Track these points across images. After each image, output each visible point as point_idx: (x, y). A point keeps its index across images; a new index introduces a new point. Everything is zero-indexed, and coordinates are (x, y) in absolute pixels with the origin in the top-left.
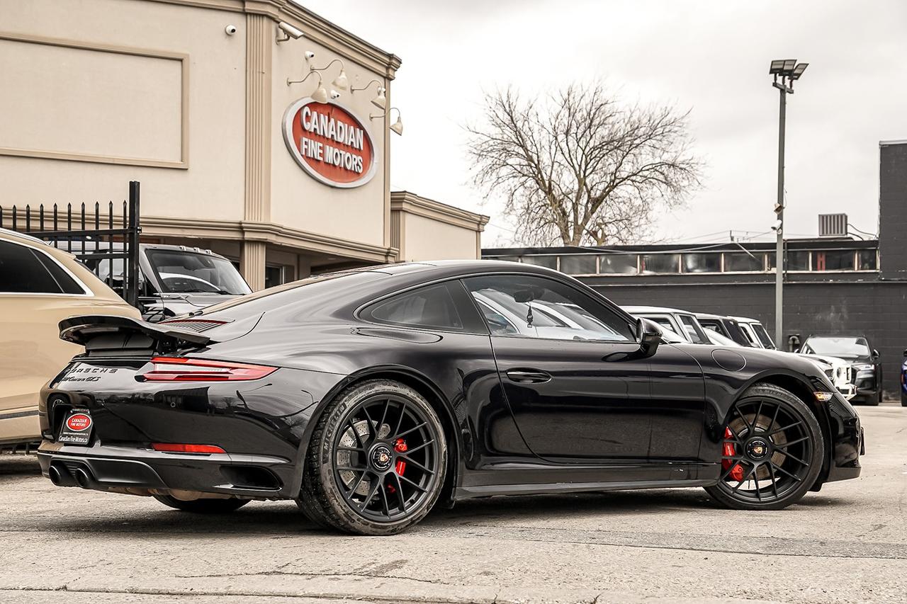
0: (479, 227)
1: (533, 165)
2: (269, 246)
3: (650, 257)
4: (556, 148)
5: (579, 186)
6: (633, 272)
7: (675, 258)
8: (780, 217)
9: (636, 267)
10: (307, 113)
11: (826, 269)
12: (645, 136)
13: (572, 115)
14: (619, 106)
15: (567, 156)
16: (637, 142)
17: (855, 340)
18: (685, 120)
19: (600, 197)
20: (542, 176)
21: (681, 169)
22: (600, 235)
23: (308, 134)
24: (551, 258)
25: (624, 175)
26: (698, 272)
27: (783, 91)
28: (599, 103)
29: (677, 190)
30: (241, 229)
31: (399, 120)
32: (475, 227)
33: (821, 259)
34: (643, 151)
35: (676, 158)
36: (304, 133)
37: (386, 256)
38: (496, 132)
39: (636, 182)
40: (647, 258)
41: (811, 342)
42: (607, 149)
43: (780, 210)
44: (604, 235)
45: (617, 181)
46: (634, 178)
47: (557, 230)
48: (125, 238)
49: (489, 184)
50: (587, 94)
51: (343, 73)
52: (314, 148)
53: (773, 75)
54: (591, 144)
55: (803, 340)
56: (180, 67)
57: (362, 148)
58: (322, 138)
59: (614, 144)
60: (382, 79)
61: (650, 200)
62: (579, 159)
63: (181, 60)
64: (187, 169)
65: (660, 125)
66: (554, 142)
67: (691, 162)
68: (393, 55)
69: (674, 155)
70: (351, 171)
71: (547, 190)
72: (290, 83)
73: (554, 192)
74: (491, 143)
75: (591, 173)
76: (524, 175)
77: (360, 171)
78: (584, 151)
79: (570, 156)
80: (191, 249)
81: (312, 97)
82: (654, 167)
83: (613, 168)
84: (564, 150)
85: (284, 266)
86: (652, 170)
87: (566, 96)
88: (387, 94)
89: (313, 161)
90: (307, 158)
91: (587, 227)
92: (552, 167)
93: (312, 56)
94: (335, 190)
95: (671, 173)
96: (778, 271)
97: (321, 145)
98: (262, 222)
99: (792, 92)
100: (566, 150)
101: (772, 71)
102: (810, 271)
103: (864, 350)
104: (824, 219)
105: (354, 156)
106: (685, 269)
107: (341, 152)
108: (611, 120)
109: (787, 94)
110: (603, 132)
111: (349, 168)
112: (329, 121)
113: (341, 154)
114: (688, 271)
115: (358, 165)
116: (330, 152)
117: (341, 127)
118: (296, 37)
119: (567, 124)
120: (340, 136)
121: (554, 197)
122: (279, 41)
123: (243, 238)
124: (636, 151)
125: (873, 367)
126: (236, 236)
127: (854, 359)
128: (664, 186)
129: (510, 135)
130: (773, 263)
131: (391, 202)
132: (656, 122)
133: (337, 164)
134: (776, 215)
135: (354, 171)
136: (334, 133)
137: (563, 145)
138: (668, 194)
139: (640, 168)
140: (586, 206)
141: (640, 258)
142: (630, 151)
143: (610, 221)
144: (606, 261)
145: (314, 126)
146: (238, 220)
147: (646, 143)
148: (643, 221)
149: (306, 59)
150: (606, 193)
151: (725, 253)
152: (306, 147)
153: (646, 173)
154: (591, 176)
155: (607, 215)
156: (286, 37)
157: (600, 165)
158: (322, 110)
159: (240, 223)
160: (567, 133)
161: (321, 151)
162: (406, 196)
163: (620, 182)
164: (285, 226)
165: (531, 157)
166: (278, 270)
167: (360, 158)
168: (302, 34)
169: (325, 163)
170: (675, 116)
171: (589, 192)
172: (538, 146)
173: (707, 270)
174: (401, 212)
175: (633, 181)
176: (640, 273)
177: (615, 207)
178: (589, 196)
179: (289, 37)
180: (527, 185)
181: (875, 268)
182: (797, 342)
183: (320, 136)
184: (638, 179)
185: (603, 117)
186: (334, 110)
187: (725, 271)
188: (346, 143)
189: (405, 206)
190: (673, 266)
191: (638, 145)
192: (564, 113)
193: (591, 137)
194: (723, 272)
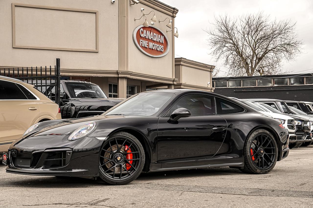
0: (211, 70)
1: (236, 46)
2: (128, 79)
3: (277, 79)
4: (244, 40)
5: (253, 53)
6: (270, 85)
7: (286, 79)
9: (272, 83)
10: (142, 30)
12: (278, 34)
13: (250, 27)
14: (268, 23)
15: (248, 42)
16: (275, 36)
18: (294, 27)
19: (261, 57)
20: (239, 50)
21: (292, 46)
22: (261, 72)
23: (143, 38)
24: (239, 81)
25: (269, 49)
26: (295, 85)
28: (260, 22)
29: (291, 54)
30: (117, 73)
31: (177, 32)
32: (210, 70)
34: (277, 40)
35: (290, 42)
36: (141, 38)
37: (173, 82)
38: (220, 34)
39: (275, 51)
40: (276, 80)
42: (263, 40)
44: (263, 71)
45: (267, 51)
46: (274, 50)
47: (244, 70)
48: (55, 79)
49: (219, 54)
50: (255, 19)
51: (155, 16)
52: (145, 43)
54: (258, 38)
56: (95, 15)
57: (163, 43)
58: (148, 39)
59: (266, 38)
60: (171, 17)
61: (280, 58)
62: (253, 43)
63: (95, 13)
64: (98, 52)
65: (283, 30)
66: (243, 38)
67: (296, 43)
68: (175, 8)
69: (289, 40)
70: (159, 51)
71: (241, 55)
72: (135, 20)
73: (243, 56)
74: (219, 39)
75: (257, 48)
76: (232, 50)
77: (163, 51)
78: (254, 40)
79: (249, 43)
80: (83, 82)
81: (143, 25)
82: (282, 45)
83: (265, 47)
84: (247, 40)
85: (136, 86)
86: (281, 47)
87: (247, 20)
88: (173, 23)
89: (144, 48)
90: (142, 47)
91: (256, 68)
92: (243, 47)
93: (144, 10)
94: (153, 58)
95: (288, 48)
97: (148, 42)
98: (125, 70)
100: (248, 40)
105: (160, 46)
106: (290, 84)
107: (155, 44)
108: (265, 28)
110: (262, 33)
111: (158, 50)
112: (150, 33)
113: (155, 45)
114: (292, 84)
115: (162, 49)
116: (151, 45)
117: (155, 35)
118: (137, 3)
119: (248, 30)
120: (155, 39)
121: (243, 58)
122: (131, 5)
123: (118, 76)
124: (275, 40)
126: (116, 76)
128: (285, 52)
129: (227, 36)
131: (175, 62)
132: (282, 29)
133: (154, 48)
135: (160, 51)
136: (152, 37)
137: (247, 38)
138: (287, 55)
139: (276, 46)
140: (256, 61)
141: (273, 80)
142: (272, 40)
143: (265, 66)
144: (260, 81)
145: (144, 35)
146: (116, 70)
147: (278, 36)
148: (277, 66)
149: (142, 11)
150: (263, 56)
151: (306, 77)
152: (142, 43)
153: (278, 48)
154: (257, 49)
155: (264, 64)
156: (133, 3)
157: (261, 45)
158: (148, 29)
159: (117, 71)
160: (248, 34)
161: (148, 44)
162: (182, 60)
163: (268, 52)
164: (134, 72)
165: (235, 43)
166: (134, 87)
167: (163, 46)
168: (139, 2)
169: (149, 48)
170: (290, 26)
171: (257, 56)
172: (237, 39)
173: (298, 84)
174: (180, 66)
175: (273, 51)
176: (273, 85)
177: (266, 61)
178: (257, 57)
179: (134, 3)
180: (233, 54)
183: (147, 39)
184: (276, 50)
185: (262, 27)
186: (152, 29)
187: (306, 84)
188: (157, 41)
189: (182, 63)
190: (286, 83)
191: (275, 38)
192: (247, 26)
193: (257, 35)
194: (305, 85)
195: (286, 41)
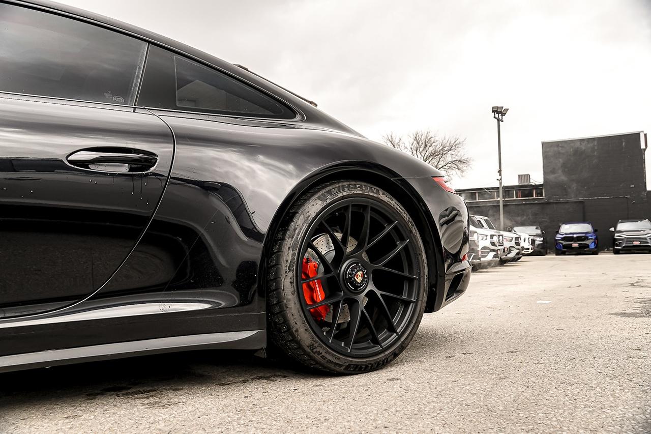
8: (500, 175)
11: (522, 197)
12: (448, 150)
13: (418, 143)
14: (437, 139)
16: (445, 152)
17: (535, 227)
18: (464, 143)
21: (464, 162)
25: (440, 166)
27: (498, 120)
28: (428, 137)
29: (462, 172)
33: (520, 194)
34: (447, 156)
35: (461, 158)
39: (445, 169)
41: (515, 229)
43: (500, 172)
46: (444, 167)
50: (424, 134)
53: (494, 113)
54: (427, 154)
55: (512, 228)
59: (436, 154)
61: (451, 175)
65: (454, 145)
67: (468, 159)
78: (423, 157)
82: (453, 162)
86: (452, 164)
87: (415, 136)
95: (460, 165)
96: (500, 199)
99: (502, 121)
101: (493, 112)
102: (515, 198)
103: (539, 232)
104: (520, 176)
108: (433, 144)
109: (500, 122)
110: (431, 149)
119: (416, 146)
124: (445, 156)
125: (542, 239)
127: (534, 236)
128: (457, 170)
130: (498, 196)
132: (452, 145)
134: (498, 174)
138: (459, 173)
139: (447, 163)
142: (442, 156)
147: (449, 153)
151: (478, 192)
153: (449, 165)
160: (416, 150)
170: (460, 140)
173: (471, 200)
181: (542, 196)
182: (510, 229)
184: (446, 167)
185: (431, 142)
191: (445, 154)
192: (415, 142)
193: (426, 151)
194: (477, 201)
195: (457, 157)
